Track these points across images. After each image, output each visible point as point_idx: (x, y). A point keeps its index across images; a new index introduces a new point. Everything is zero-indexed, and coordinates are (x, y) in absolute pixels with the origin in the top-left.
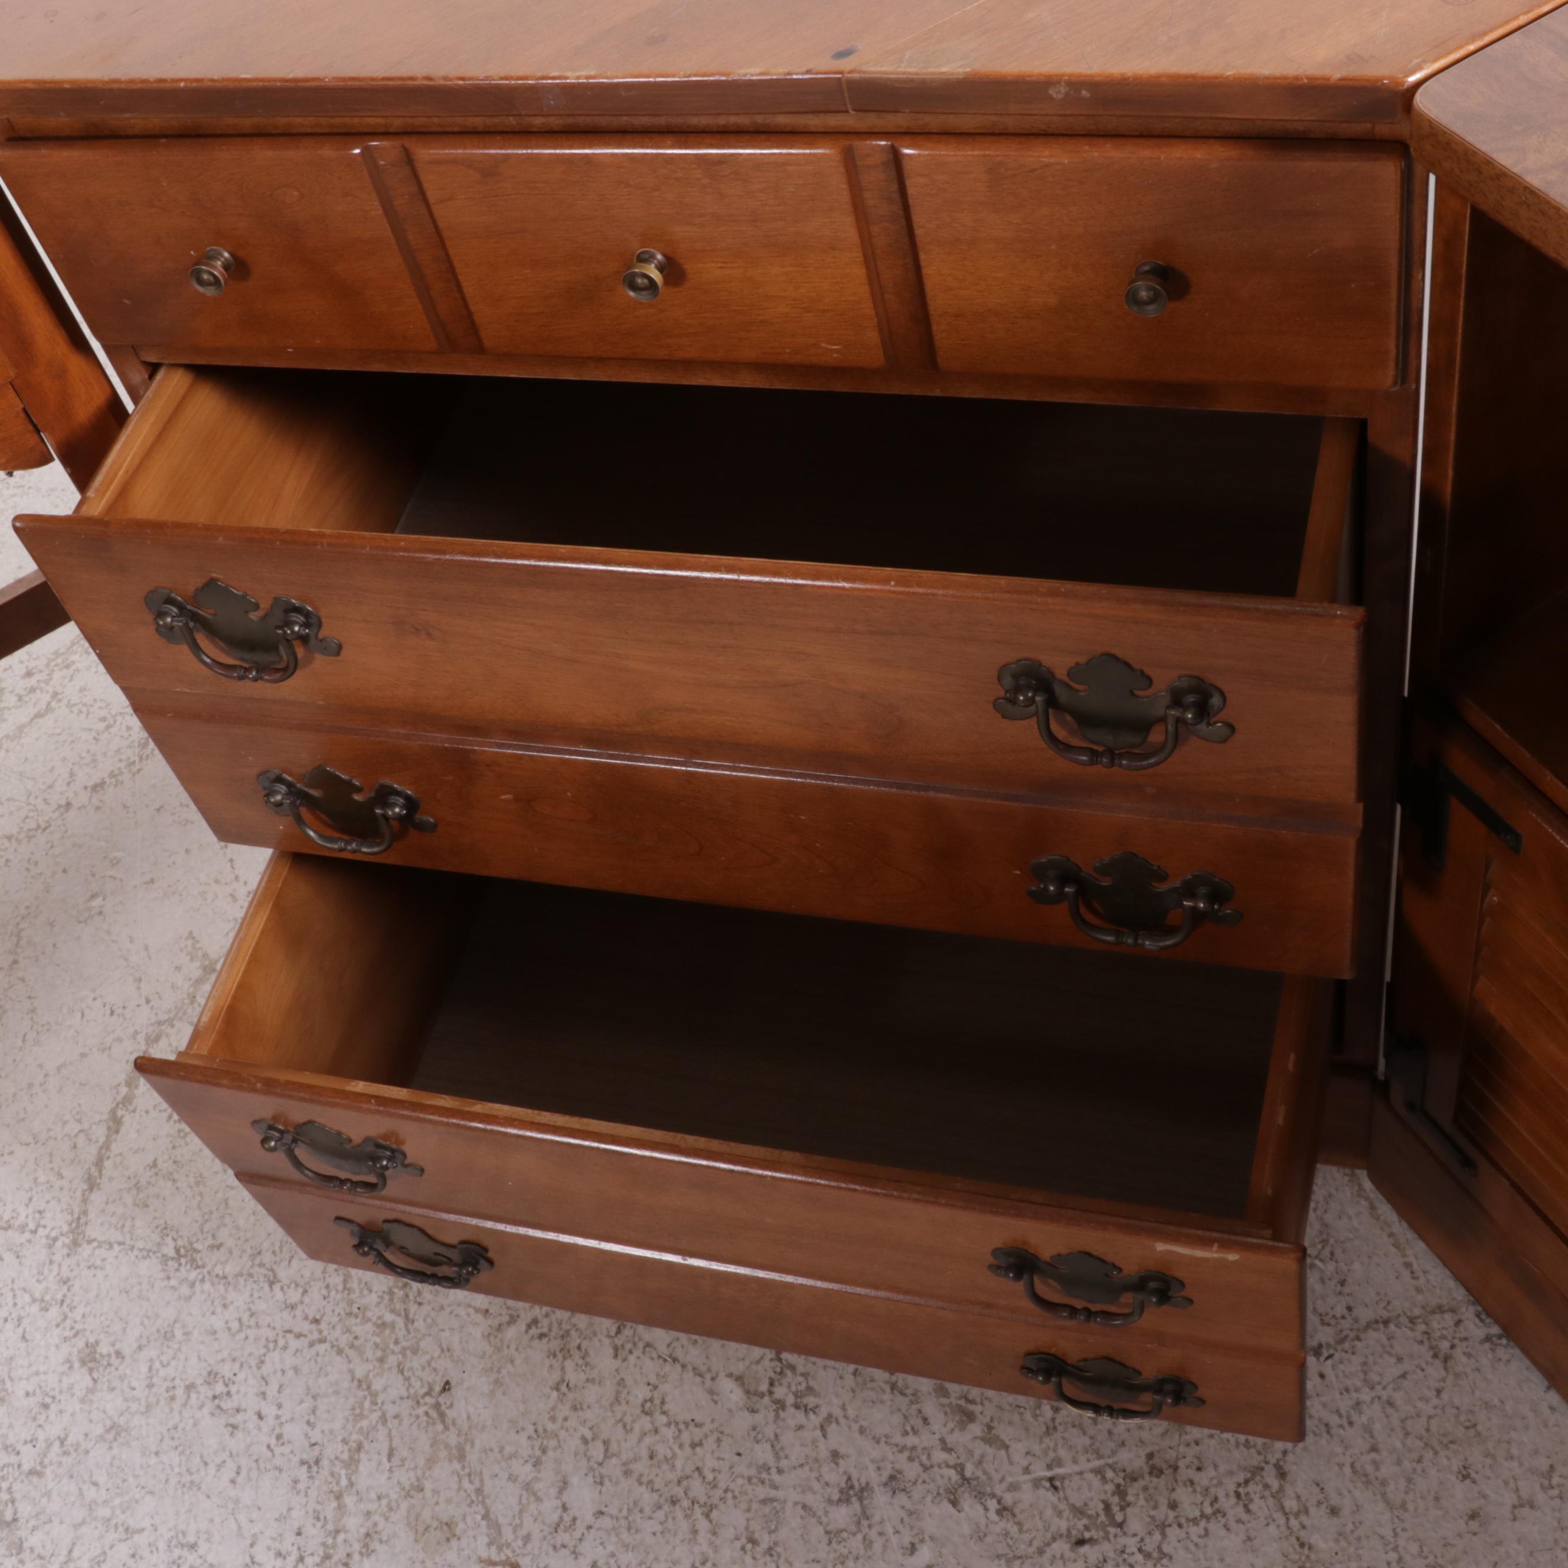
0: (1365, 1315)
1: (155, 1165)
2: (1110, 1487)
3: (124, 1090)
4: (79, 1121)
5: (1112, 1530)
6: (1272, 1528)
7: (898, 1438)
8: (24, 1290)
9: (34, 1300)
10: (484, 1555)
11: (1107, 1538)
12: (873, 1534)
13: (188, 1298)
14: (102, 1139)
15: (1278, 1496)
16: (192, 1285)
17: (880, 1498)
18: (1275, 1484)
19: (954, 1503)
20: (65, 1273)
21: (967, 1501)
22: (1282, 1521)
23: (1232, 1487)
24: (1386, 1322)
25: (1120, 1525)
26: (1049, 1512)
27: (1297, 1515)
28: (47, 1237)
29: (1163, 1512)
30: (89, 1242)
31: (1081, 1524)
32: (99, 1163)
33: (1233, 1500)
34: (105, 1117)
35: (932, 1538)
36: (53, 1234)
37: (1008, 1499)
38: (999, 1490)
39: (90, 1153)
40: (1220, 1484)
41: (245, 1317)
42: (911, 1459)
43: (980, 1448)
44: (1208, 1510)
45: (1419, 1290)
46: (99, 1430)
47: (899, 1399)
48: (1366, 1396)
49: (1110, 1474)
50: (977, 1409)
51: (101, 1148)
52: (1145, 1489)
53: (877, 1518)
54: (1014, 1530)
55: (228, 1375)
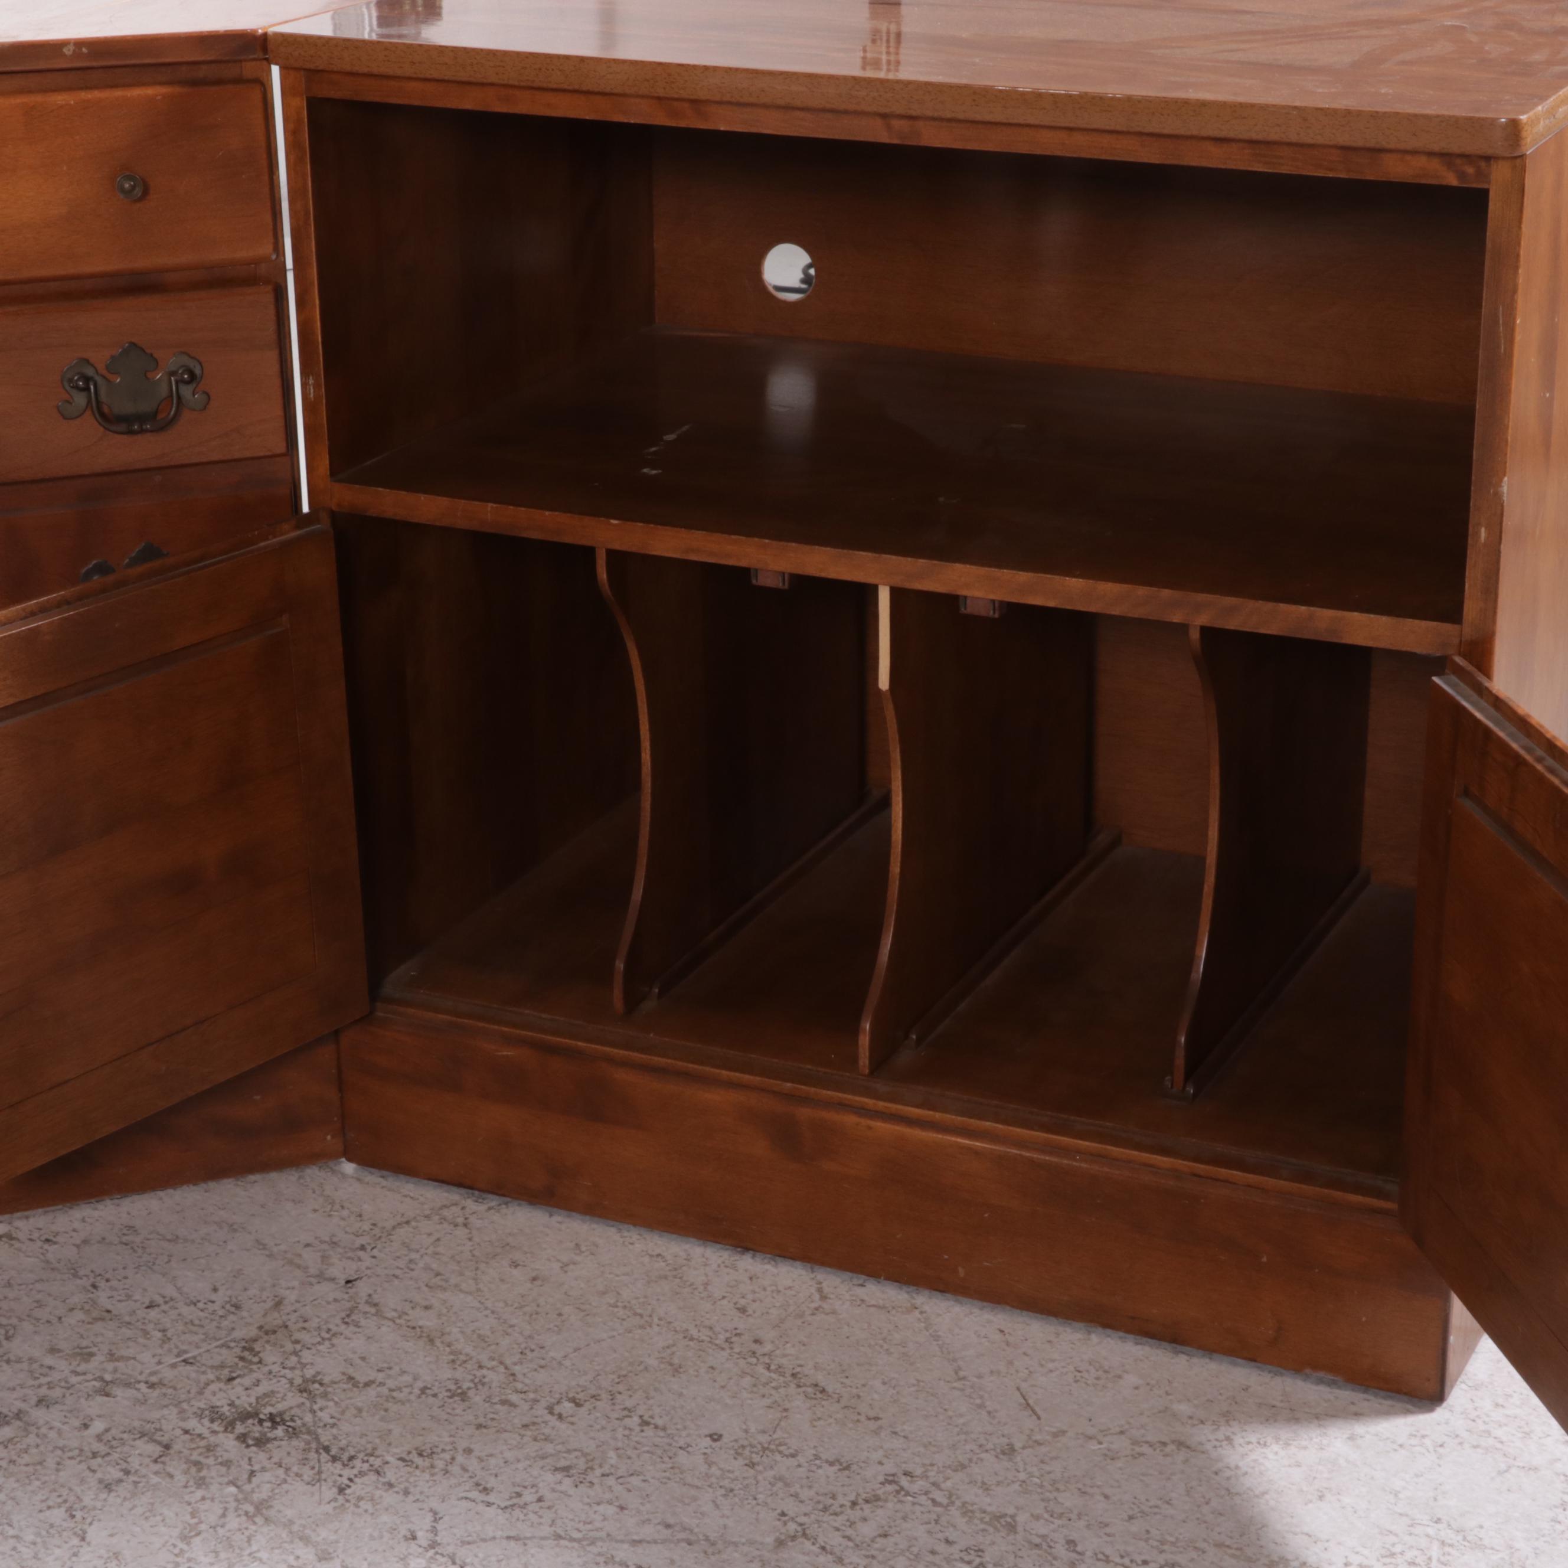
0: (389, 1225)
2: (238, 1350)
5: (254, 1367)
6: (384, 1329)
7: (31, 1382)
11: (251, 1371)
12: (44, 1430)
15: (379, 1314)
17: (39, 1415)
18: (373, 1310)
19: (107, 1395)
21: (118, 1391)
22: (390, 1323)
23: (338, 1321)
24: (408, 1222)
25: (260, 1362)
26: (193, 1375)
27: (400, 1317)
29: (289, 1347)
31: (226, 1372)
33: (343, 1327)
35: (99, 1416)
37: (154, 1379)
38: (142, 1378)
40: (327, 1322)
42: (49, 1388)
43: (110, 1366)
44: (327, 1336)
45: (422, 1204)
47: (18, 1366)
48: (414, 1256)
49: (232, 1344)
50: (94, 1350)
52: (268, 1342)
53: (41, 1422)
54: (170, 1391)
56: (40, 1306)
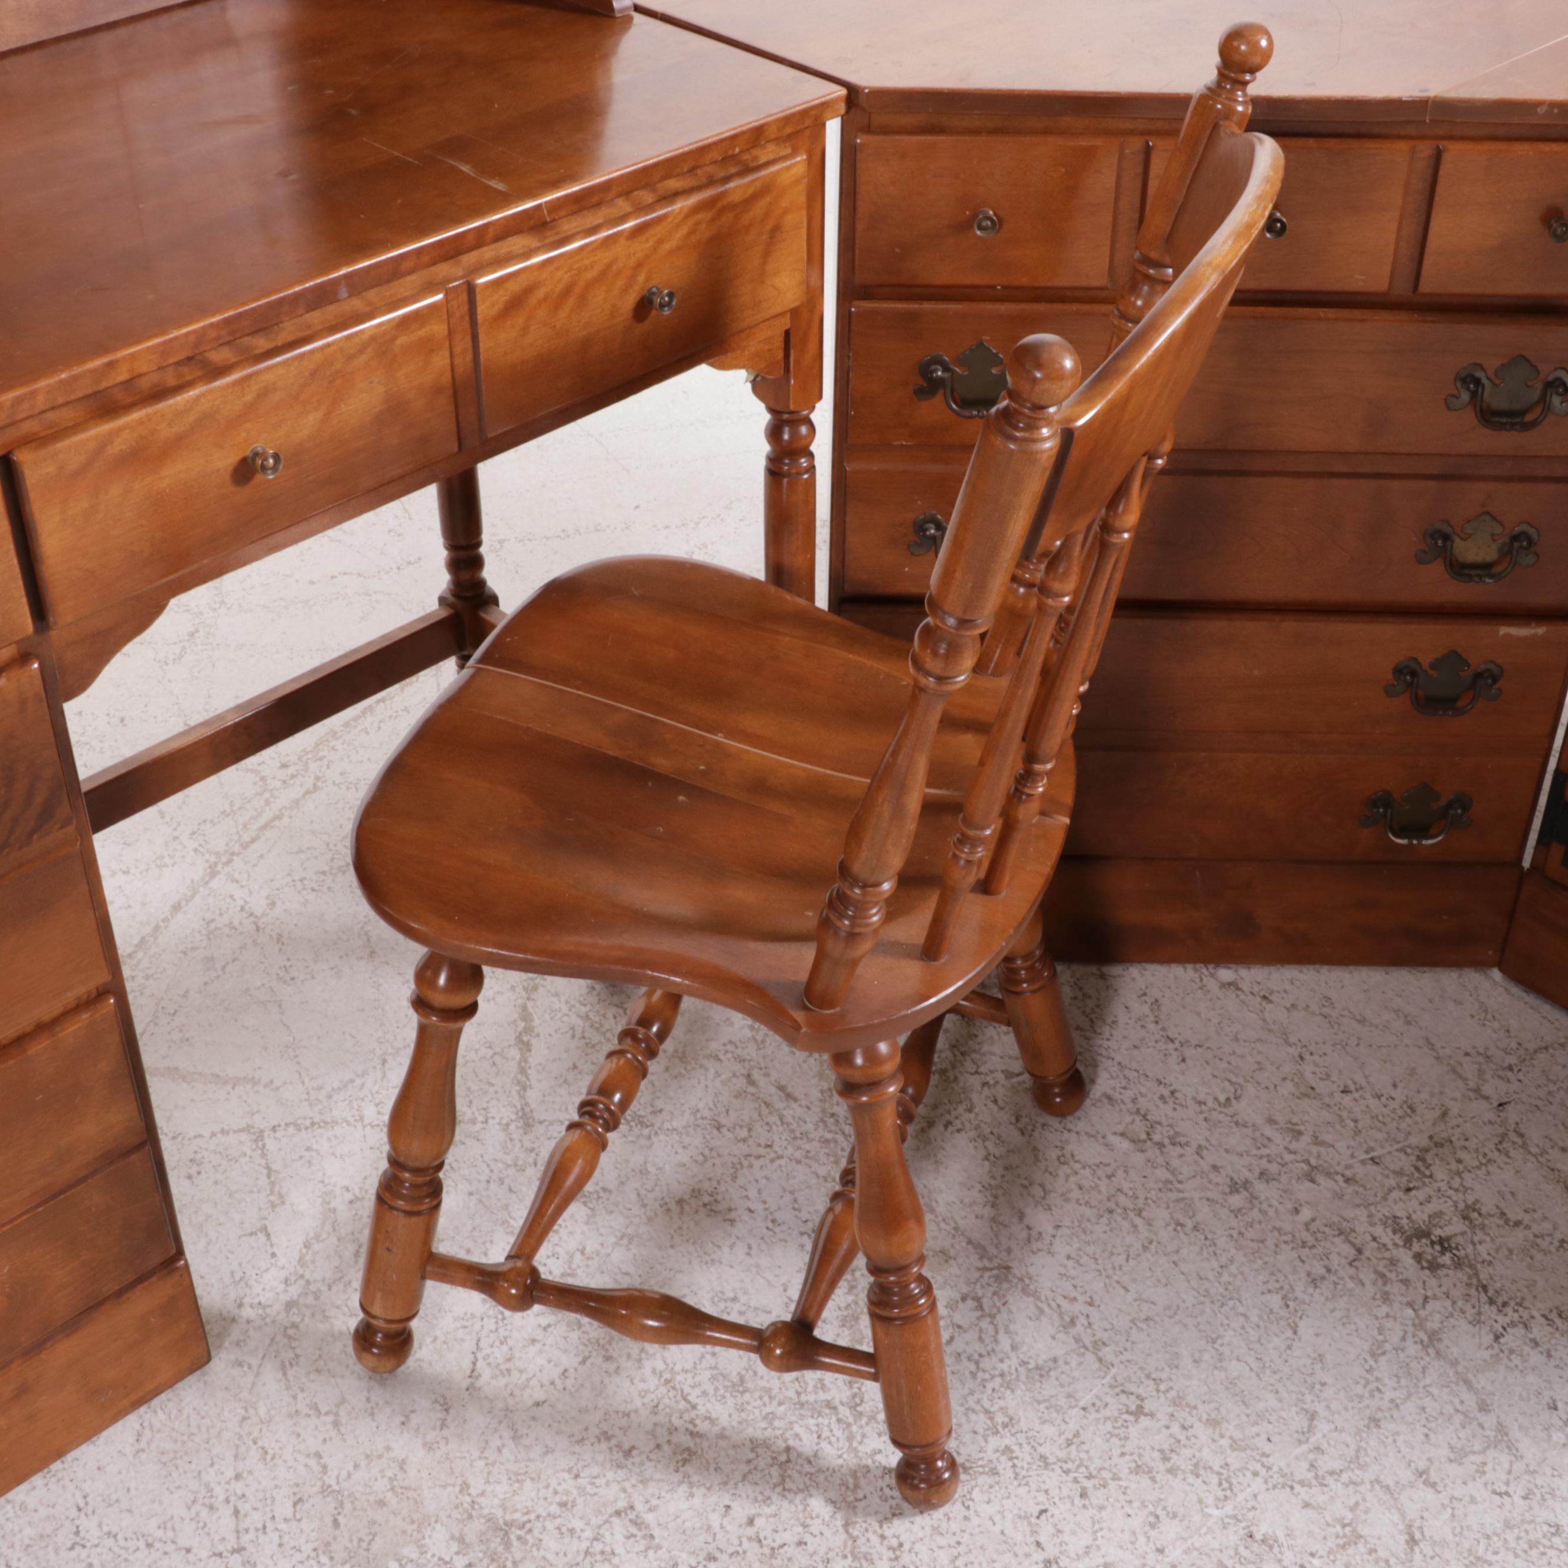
0: (1532, 1047)
1: (575, 1067)
2: (1413, 1158)
3: (522, 1025)
4: (490, 1047)
5: (1427, 1180)
6: (1529, 1164)
7: (1254, 1152)
8: (495, 1160)
9: (508, 1166)
10: (980, 1265)
11: (1424, 1184)
12: (1265, 1206)
13: (650, 1147)
14: (518, 1057)
15: (1524, 1146)
16: (649, 1138)
17: (1260, 1187)
18: (1519, 1141)
19: (1313, 1181)
20: (528, 1144)
21: (1320, 1179)
22: (1533, 1159)
23: (1493, 1146)
24: (1546, 1048)
25: (1431, 1176)
26: (1379, 1177)
27: (1541, 1155)
28: (499, 1124)
29: (1454, 1166)
30: (541, 1122)
31: (1404, 1179)
32: (522, 1071)
33: (1496, 1153)
34: (513, 1042)
35: (1307, 1203)
36: (504, 1121)
37: (1348, 1173)
38: (1339, 1169)
39: (513, 1066)
40: (1483, 1146)
41: (707, 1152)
42: (1269, 1162)
43: (1315, 1150)
44: (1484, 1161)
45: (1558, 1030)
46: (612, 1239)
47: (1245, 1130)
48: (1552, 1087)
49: (1409, 1151)
50: (1302, 1128)
51: (520, 1063)
52: (1437, 1155)
53: (1263, 1198)
54: (1361, 1190)
55: (710, 1190)
56: (1260, 1069)
